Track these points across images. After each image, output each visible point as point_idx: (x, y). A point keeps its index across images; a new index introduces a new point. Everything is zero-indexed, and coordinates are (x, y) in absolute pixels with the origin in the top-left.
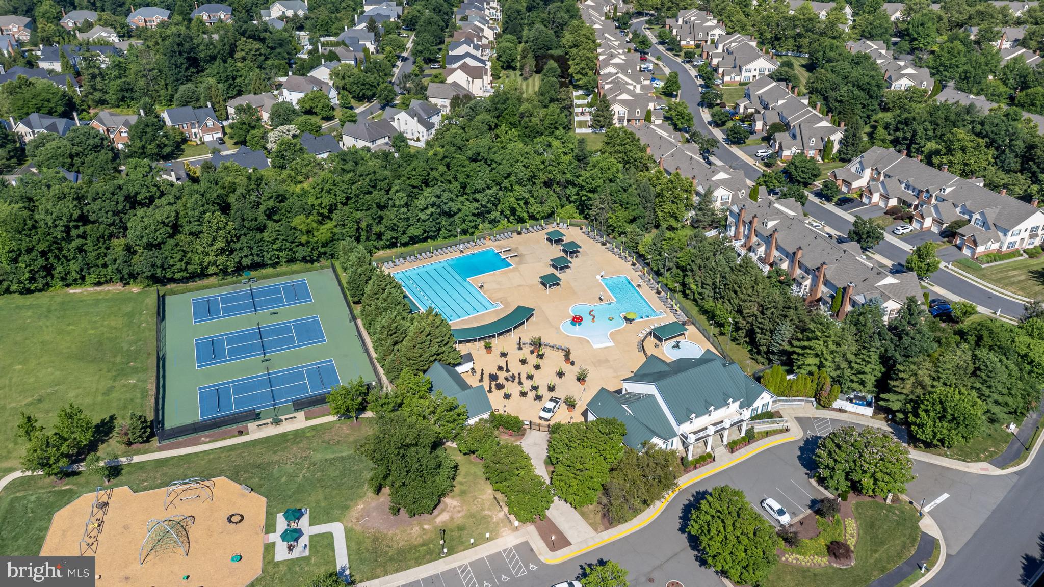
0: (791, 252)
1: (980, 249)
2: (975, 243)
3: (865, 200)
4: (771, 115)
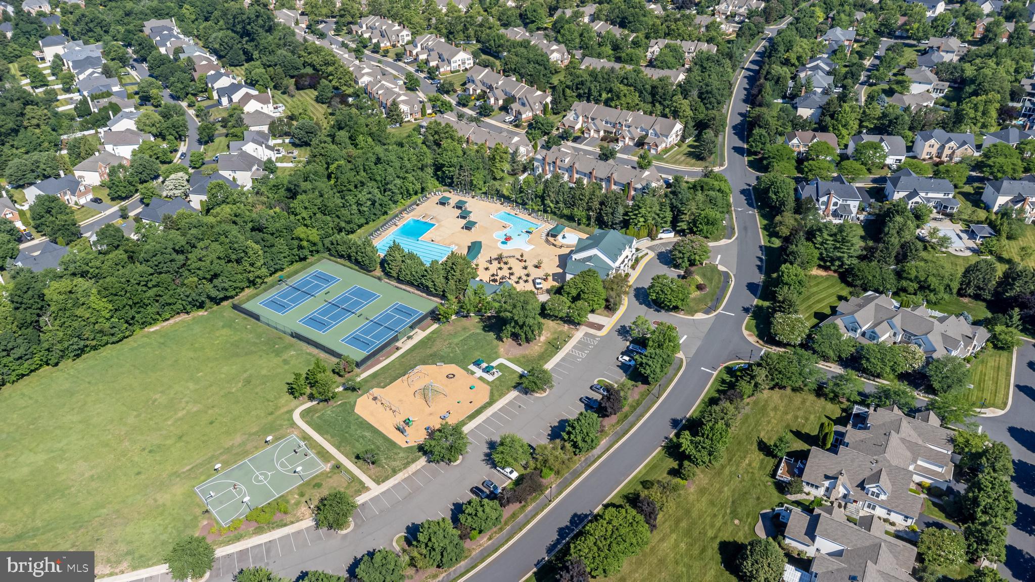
0: (588, 172)
1: (659, 149)
2: (657, 146)
3: (586, 135)
4: (498, 92)
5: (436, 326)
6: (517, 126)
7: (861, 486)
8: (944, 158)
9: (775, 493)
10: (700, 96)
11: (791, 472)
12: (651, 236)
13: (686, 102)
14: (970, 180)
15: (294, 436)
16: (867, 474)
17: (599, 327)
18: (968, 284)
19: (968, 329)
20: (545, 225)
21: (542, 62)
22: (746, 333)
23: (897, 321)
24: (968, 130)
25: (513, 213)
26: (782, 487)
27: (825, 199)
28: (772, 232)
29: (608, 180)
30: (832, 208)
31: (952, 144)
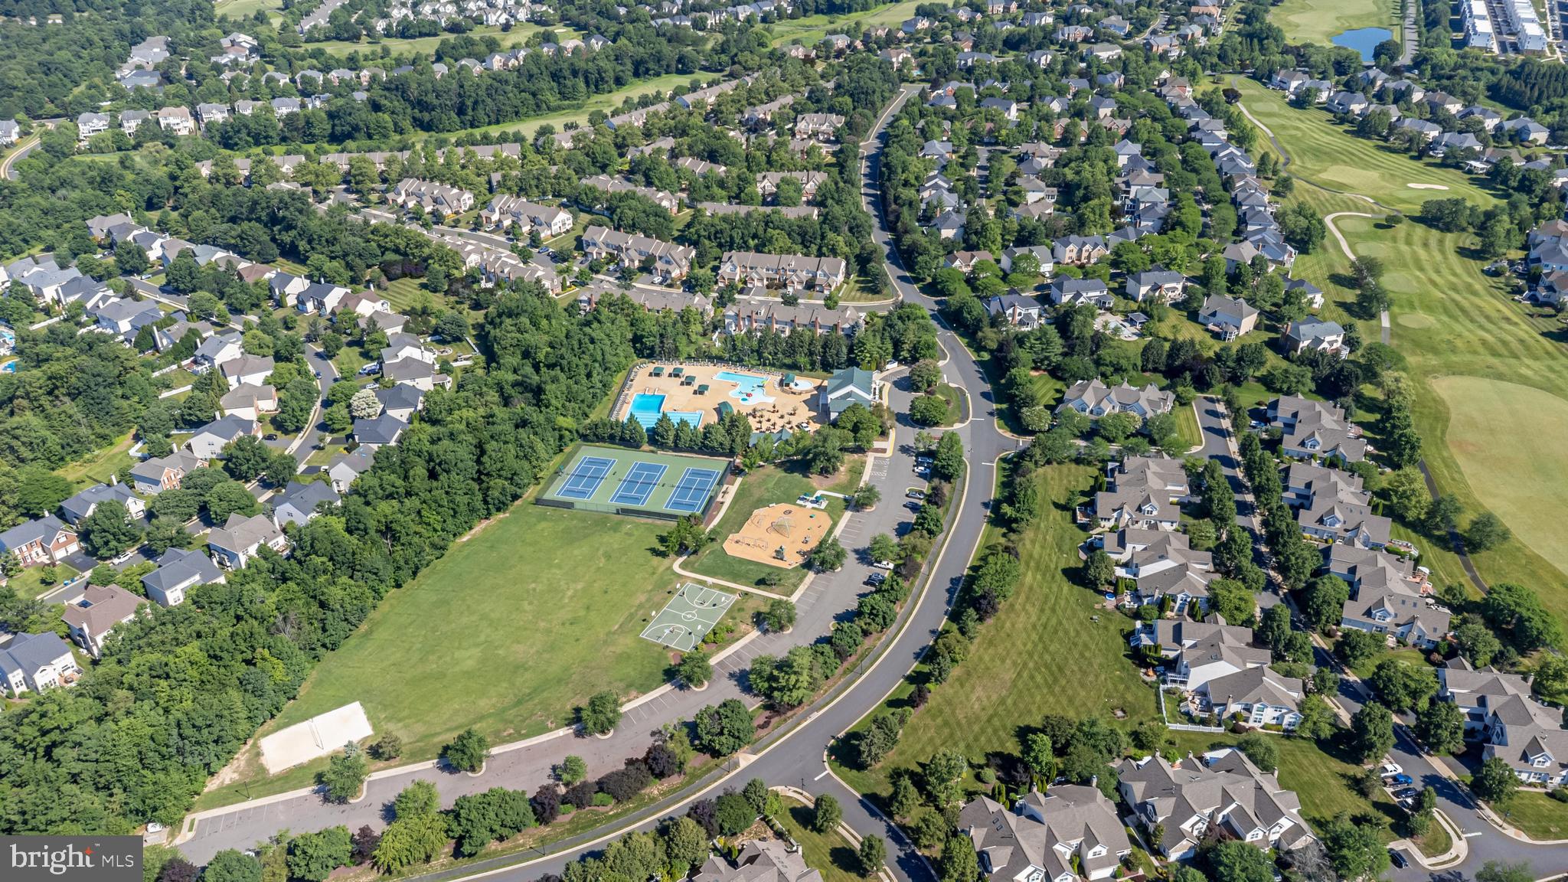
1: (833, 288)
2: (830, 286)
3: (750, 285)
4: (632, 252)
5: (739, 480)
6: (670, 286)
7: (1139, 509)
8: (1084, 261)
9: (1081, 533)
10: (851, 230)
11: (1086, 515)
12: (880, 368)
13: (840, 238)
14: (1113, 277)
15: (689, 584)
16: (1140, 501)
17: (884, 451)
18: (1147, 361)
19: (1160, 394)
20: (773, 378)
21: (660, 213)
22: (1000, 431)
23: (1113, 396)
24: (1095, 233)
25: (732, 371)
26: (1084, 528)
27: (1010, 311)
28: (979, 348)
29: (813, 324)
30: (1018, 318)
31: (1087, 247)
